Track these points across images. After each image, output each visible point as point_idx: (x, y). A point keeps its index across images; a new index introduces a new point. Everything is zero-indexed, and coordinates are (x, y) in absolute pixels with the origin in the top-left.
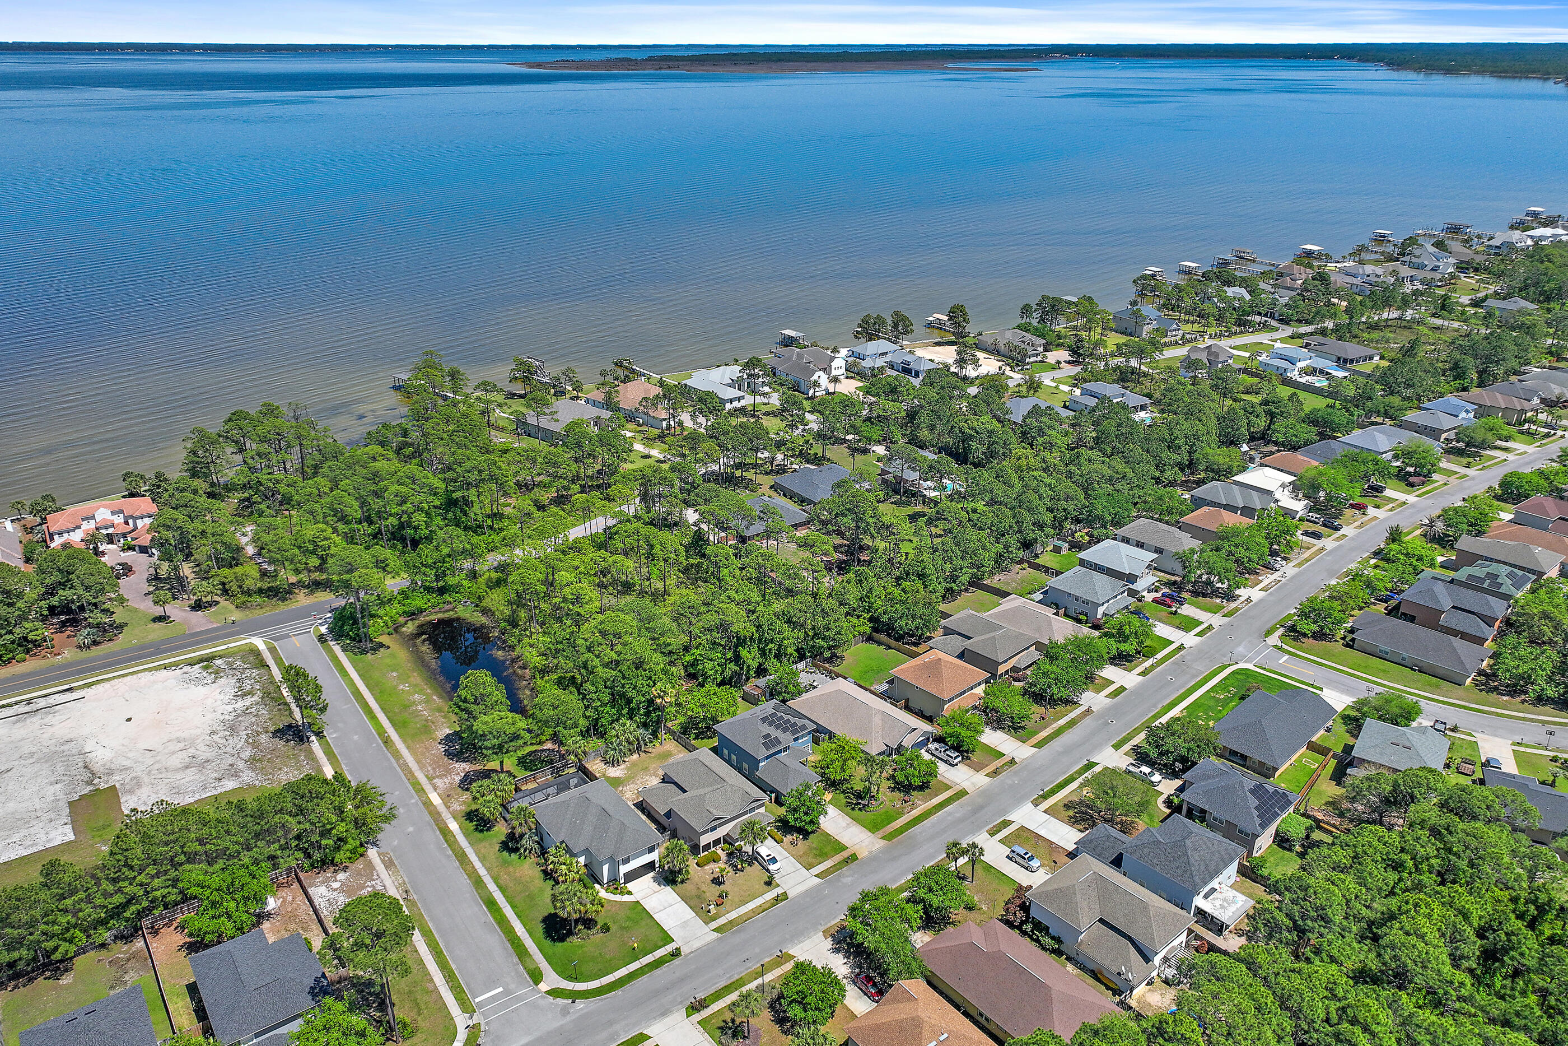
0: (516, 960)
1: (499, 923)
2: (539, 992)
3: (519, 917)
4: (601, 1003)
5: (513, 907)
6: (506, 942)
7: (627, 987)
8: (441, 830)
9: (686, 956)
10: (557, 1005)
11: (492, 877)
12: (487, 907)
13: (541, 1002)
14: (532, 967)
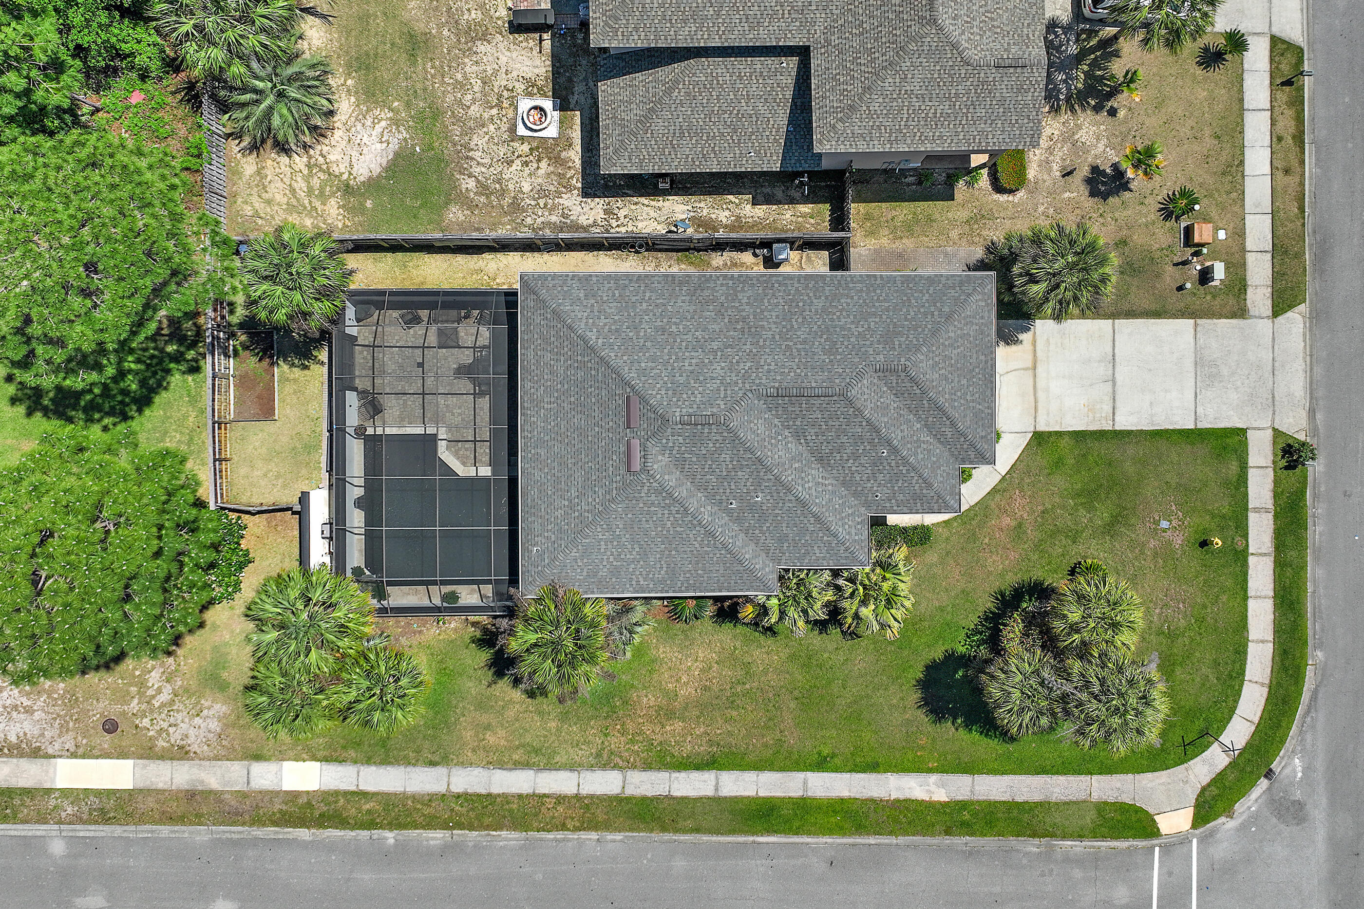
0: (1033, 846)
1: (860, 828)
2: (1183, 840)
3: (873, 767)
4: (1321, 716)
5: (821, 764)
6: (948, 840)
7: (1312, 628)
8: (285, 820)
9: (1314, 430)
10: (1254, 819)
11: (647, 767)
12: (770, 831)
13: (1222, 849)
14: (1090, 817)
